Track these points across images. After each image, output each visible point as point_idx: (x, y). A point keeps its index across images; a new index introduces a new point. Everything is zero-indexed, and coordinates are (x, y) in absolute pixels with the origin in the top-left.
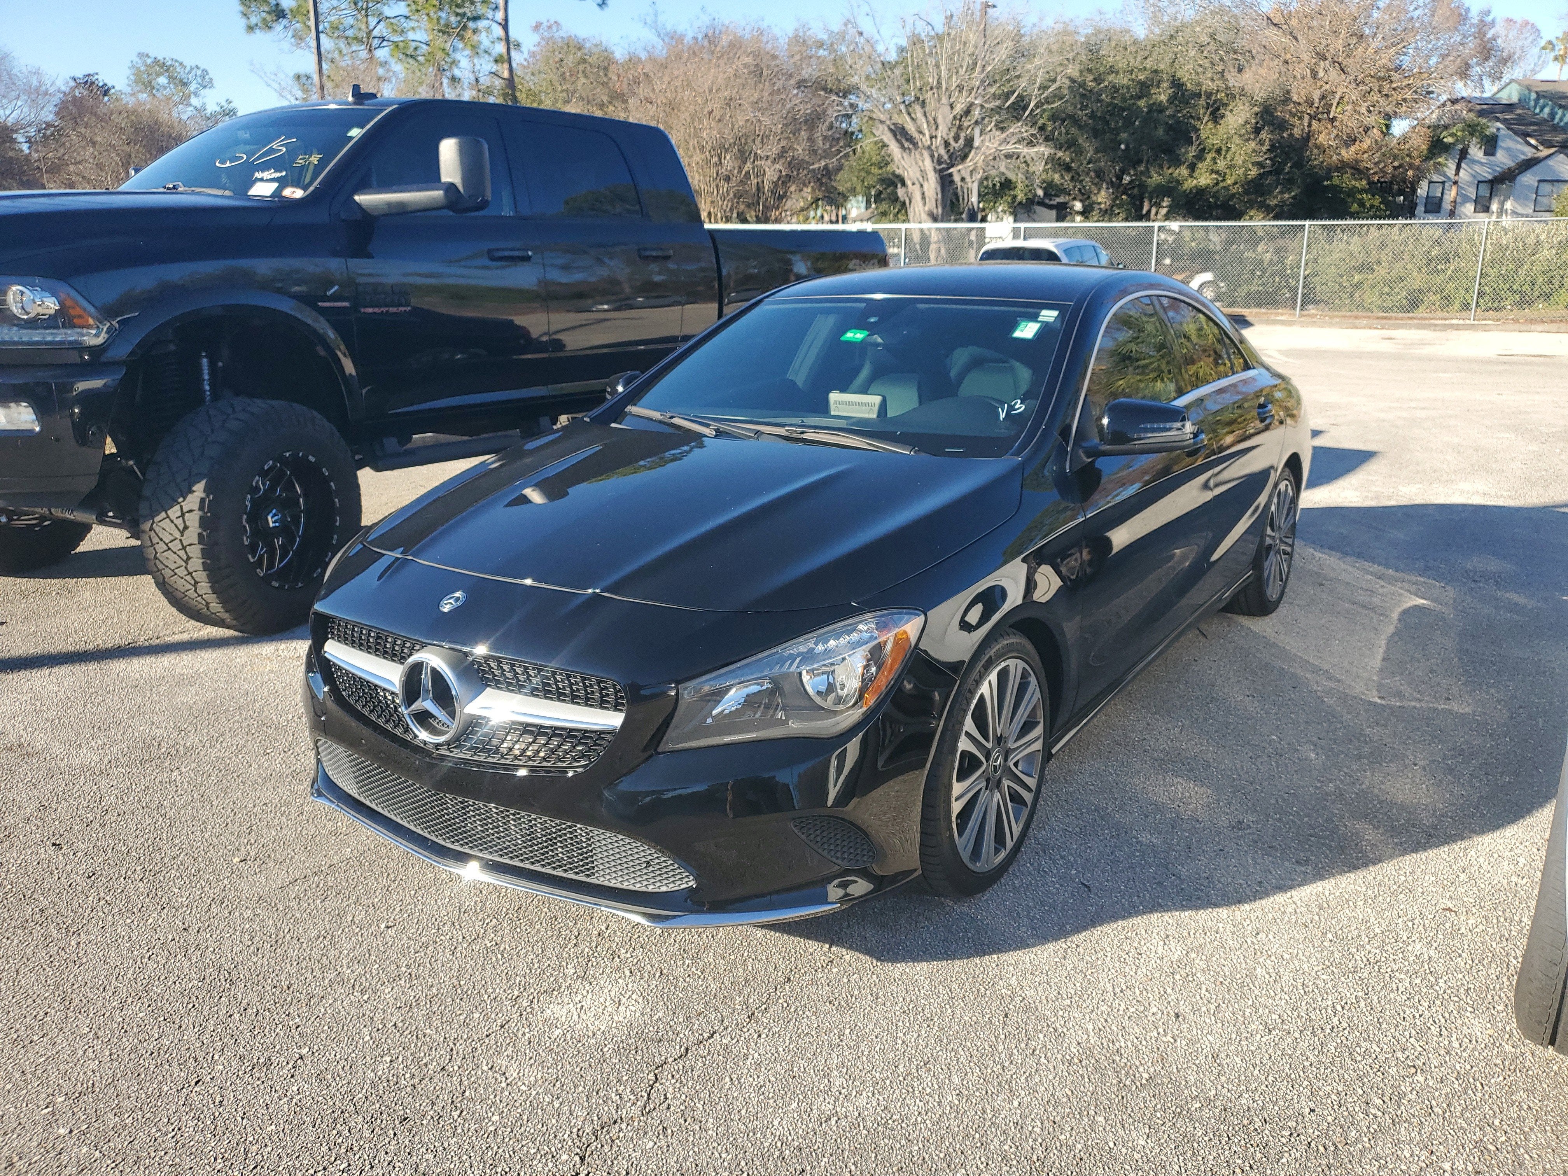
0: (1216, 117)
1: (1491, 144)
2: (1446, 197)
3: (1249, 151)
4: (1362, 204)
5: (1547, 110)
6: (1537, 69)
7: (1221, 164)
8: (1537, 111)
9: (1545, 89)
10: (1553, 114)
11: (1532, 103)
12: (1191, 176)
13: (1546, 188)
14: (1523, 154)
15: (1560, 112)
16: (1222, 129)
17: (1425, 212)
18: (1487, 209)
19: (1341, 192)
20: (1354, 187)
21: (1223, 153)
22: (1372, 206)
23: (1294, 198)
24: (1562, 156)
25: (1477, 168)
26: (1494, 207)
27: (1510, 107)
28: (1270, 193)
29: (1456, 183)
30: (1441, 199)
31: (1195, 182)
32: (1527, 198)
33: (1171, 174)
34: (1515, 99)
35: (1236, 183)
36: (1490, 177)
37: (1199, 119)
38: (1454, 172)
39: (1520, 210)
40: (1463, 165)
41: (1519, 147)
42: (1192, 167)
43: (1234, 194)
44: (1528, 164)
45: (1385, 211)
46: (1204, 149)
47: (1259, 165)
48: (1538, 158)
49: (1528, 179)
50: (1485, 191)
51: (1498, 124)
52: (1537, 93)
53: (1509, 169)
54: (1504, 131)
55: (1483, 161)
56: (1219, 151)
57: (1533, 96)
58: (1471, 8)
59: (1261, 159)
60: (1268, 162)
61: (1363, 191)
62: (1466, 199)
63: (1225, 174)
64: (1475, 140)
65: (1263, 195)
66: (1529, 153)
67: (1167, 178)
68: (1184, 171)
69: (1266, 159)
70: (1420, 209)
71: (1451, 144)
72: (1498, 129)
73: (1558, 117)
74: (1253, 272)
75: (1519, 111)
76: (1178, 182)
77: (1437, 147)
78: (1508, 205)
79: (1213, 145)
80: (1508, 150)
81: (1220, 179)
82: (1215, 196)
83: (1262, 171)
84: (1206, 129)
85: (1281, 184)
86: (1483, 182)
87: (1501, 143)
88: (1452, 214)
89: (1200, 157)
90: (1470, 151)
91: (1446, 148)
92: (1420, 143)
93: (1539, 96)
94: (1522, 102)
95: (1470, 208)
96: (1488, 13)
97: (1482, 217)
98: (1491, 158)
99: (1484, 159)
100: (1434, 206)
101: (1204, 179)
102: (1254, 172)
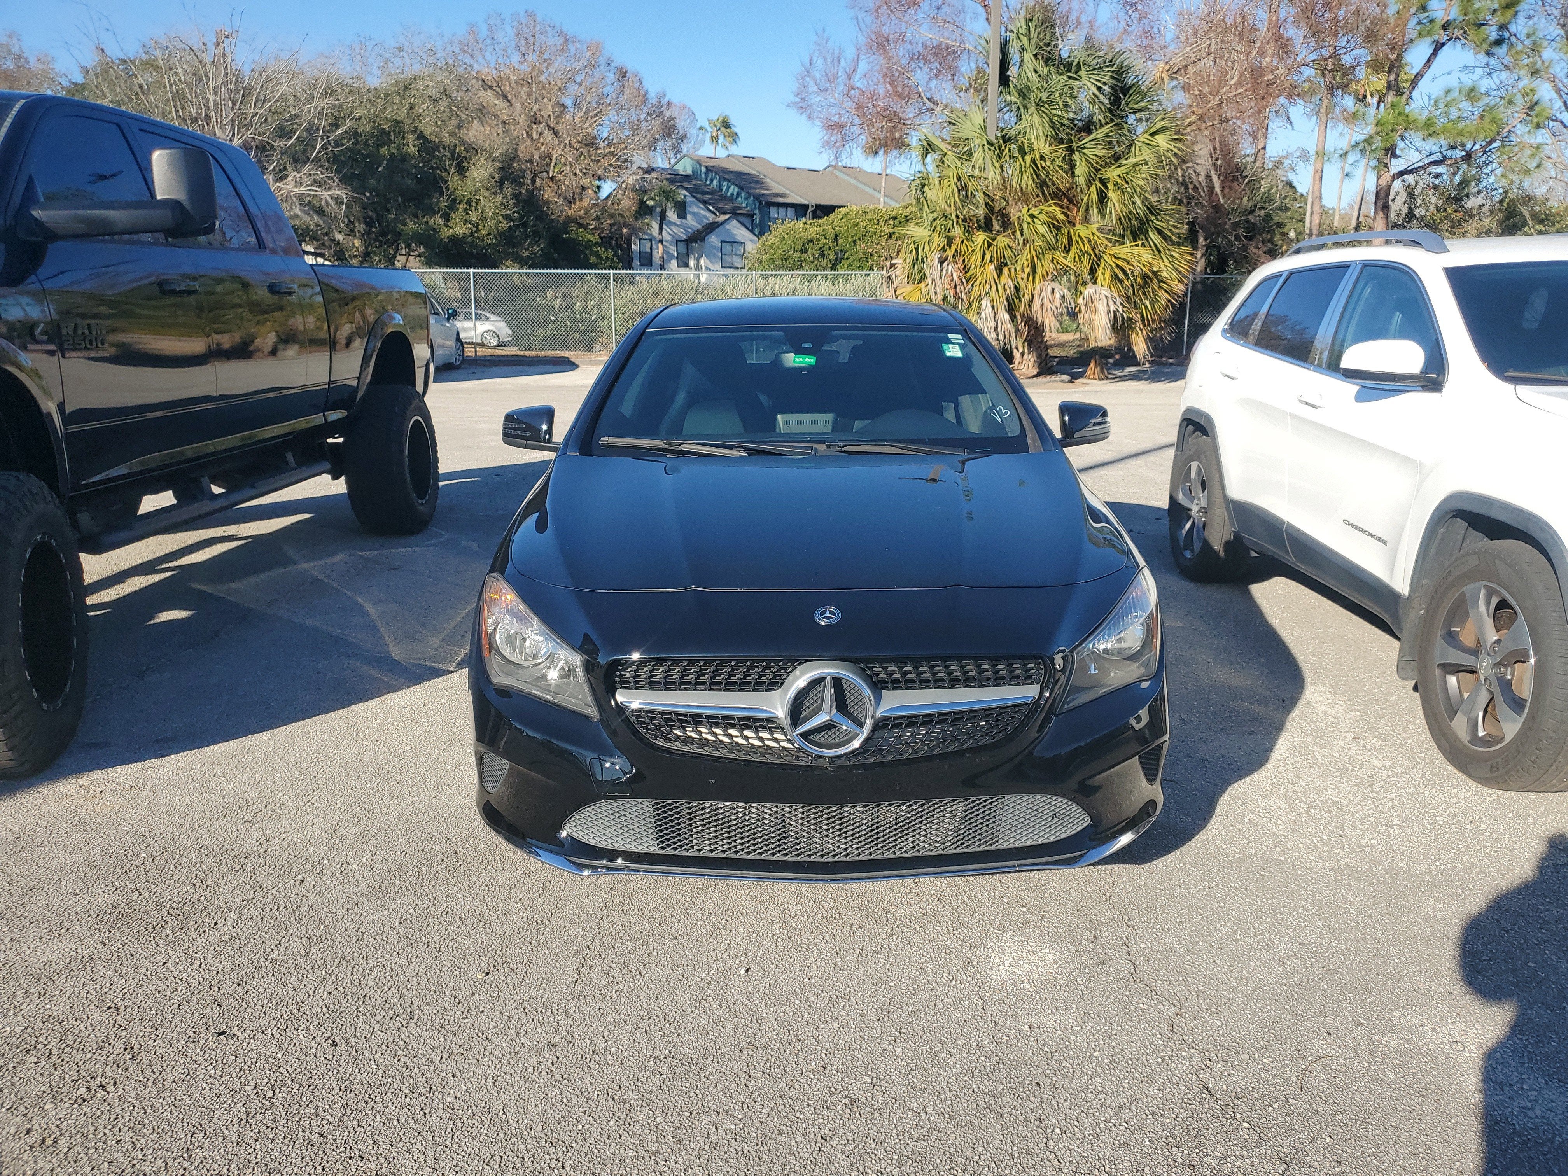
0: (462, 171)
1: (681, 209)
2: (654, 253)
3: (498, 204)
4: (599, 256)
5: (715, 182)
6: (697, 146)
7: (473, 216)
8: (708, 182)
9: (711, 164)
10: (720, 186)
11: (703, 176)
12: (447, 226)
13: (727, 248)
14: (707, 219)
15: (725, 183)
16: (469, 182)
17: (641, 265)
18: (686, 265)
19: (579, 244)
20: (589, 241)
21: (474, 204)
22: (607, 258)
23: (541, 249)
24: (735, 221)
25: (675, 229)
26: (692, 263)
27: (687, 178)
28: (522, 245)
29: (661, 241)
30: (651, 254)
31: (451, 230)
32: (715, 256)
33: (427, 222)
34: (689, 171)
35: (489, 234)
36: (685, 237)
37: (446, 170)
38: (657, 231)
39: (710, 266)
40: (664, 226)
41: (703, 212)
42: (446, 217)
43: (489, 245)
44: (712, 227)
45: (618, 263)
46: (454, 200)
47: (506, 217)
48: (717, 222)
49: (713, 239)
50: (683, 248)
51: (684, 192)
52: (706, 167)
53: (698, 231)
54: (689, 199)
55: (678, 223)
56: (469, 203)
57: (704, 170)
58: (649, 90)
59: (509, 212)
60: (516, 214)
61: (596, 244)
62: (671, 257)
63: (478, 225)
64: (669, 205)
65: (514, 247)
66: (711, 217)
67: (423, 227)
68: (439, 220)
69: (514, 212)
70: (636, 262)
71: (652, 207)
72: (685, 196)
73: (724, 188)
74: (547, 317)
75: (694, 182)
76: (434, 230)
77: (643, 210)
78: (703, 262)
79: (463, 196)
80: (695, 214)
81: (474, 229)
82: (472, 244)
83: (512, 224)
84: (453, 180)
85: (529, 236)
86: (681, 241)
87: (688, 209)
88: (662, 267)
89: (452, 207)
90: (667, 213)
91: (650, 210)
92: (628, 204)
93: (709, 169)
94: (695, 174)
95: (674, 263)
96: (664, 96)
97: (683, 271)
98: (684, 221)
99: (678, 221)
100: (647, 261)
101: (460, 229)
102: (504, 225)
